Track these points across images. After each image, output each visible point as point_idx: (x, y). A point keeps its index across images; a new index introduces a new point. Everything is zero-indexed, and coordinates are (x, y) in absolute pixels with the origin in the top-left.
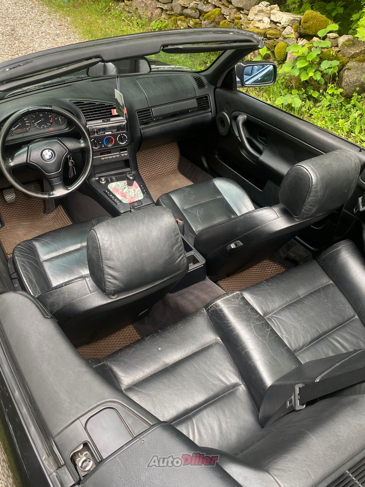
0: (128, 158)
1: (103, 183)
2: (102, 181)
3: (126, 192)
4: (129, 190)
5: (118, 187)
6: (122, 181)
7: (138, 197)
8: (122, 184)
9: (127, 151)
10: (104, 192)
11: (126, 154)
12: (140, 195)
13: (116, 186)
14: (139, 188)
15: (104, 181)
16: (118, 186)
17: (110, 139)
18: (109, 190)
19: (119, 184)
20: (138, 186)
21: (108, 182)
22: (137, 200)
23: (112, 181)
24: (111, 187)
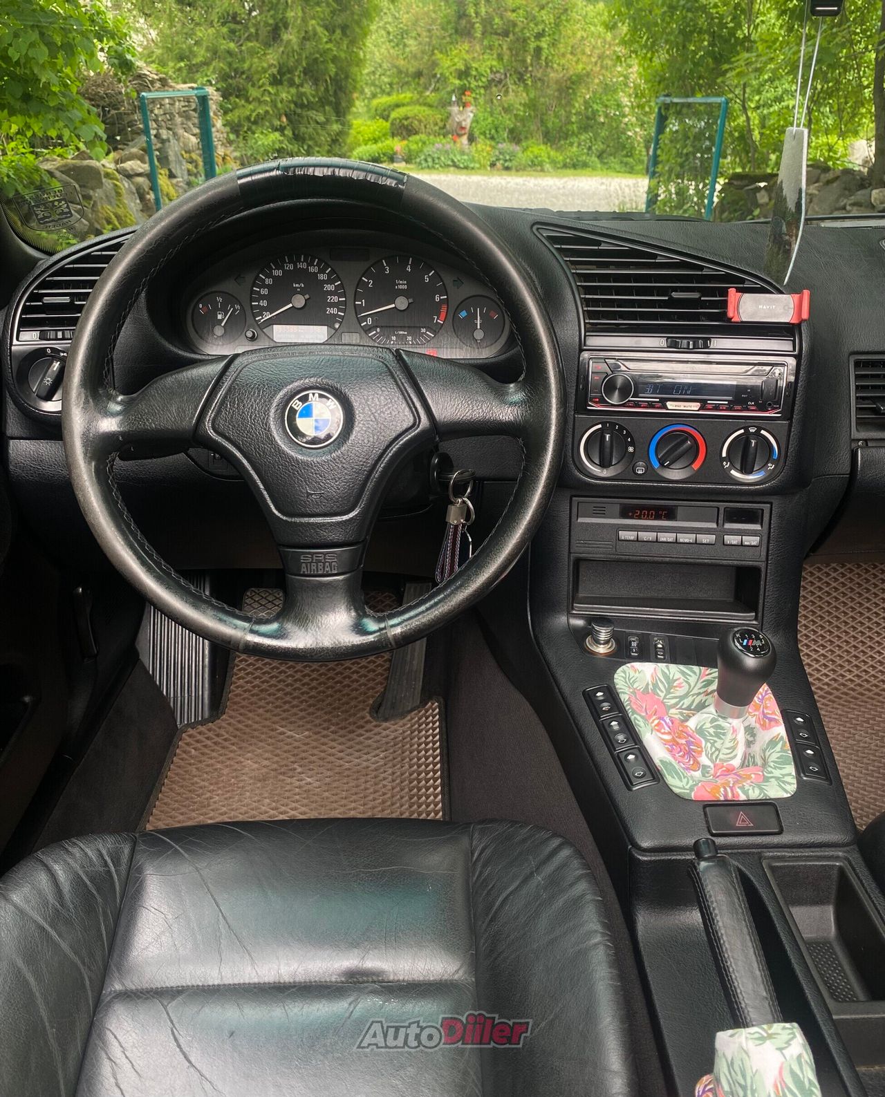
0: (757, 559)
1: (602, 649)
2: (597, 642)
3: (700, 731)
4: (721, 722)
5: (668, 692)
6: (696, 668)
7: (766, 779)
8: (692, 680)
9: (757, 527)
10: (589, 698)
11: (754, 540)
12: (777, 773)
13: (655, 685)
14: (780, 730)
15: (607, 642)
16: (670, 683)
17: (685, 441)
18: (612, 695)
19: (678, 675)
20: (779, 717)
21: (622, 654)
22: (755, 794)
23: (646, 655)
24: (630, 682)
